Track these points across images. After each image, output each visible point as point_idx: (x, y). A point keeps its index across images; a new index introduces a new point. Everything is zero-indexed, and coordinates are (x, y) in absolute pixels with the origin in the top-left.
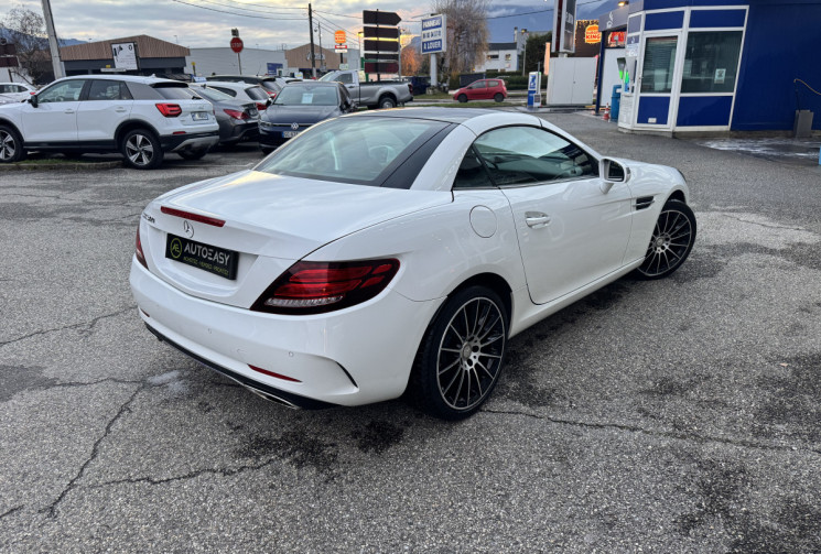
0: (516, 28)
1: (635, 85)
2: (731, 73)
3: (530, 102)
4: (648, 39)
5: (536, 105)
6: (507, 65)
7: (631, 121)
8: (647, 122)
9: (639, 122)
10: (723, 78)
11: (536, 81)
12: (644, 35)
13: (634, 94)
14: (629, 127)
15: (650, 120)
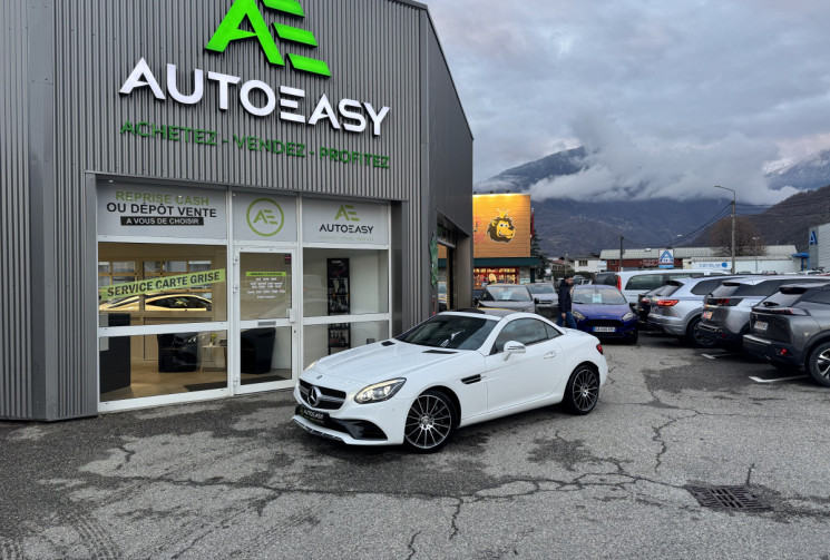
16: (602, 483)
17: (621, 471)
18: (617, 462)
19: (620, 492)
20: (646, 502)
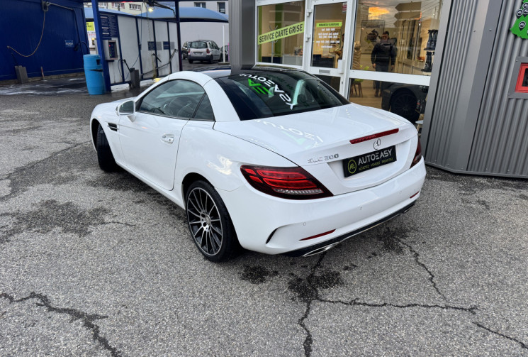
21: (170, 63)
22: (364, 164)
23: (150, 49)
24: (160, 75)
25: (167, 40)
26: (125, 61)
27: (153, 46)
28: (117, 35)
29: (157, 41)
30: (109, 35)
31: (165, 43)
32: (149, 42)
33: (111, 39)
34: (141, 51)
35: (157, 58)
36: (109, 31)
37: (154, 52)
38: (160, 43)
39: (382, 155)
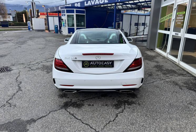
0: (10, 10)
1: (66, 25)
2: (84, 23)
3: (29, 29)
4: (67, 15)
5: (31, 30)
6: (9, 19)
7: (67, 33)
8: (70, 33)
9: (69, 33)
10: (83, 24)
11: (30, 24)
12: (66, 14)
13: (66, 27)
14: (66, 34)
15: (71, 33)
16: (33, 65)
17: (30, 68)
18: (32, 70)
19: (28, 64)
20: (22, 64)
21: (144, 30)
22: (94, 65)
23: (135, 25)
24: (138, 35)
25: (144, 22)
26: (123, 29)
27: (137, 24)
28: (122, 21)
29: (139, 22)
30: (119, 21)
31: (142, 23)
32: (135, 23)
33: (119, 22)
34: (131, 26)
35: (138, 29)
36: (119, 19)
37: (137, 27)
38: (140, 23)
39: (105, 63)
